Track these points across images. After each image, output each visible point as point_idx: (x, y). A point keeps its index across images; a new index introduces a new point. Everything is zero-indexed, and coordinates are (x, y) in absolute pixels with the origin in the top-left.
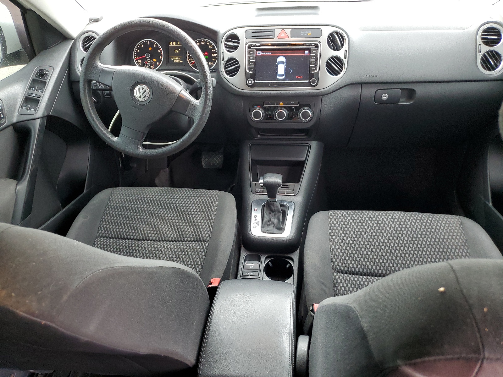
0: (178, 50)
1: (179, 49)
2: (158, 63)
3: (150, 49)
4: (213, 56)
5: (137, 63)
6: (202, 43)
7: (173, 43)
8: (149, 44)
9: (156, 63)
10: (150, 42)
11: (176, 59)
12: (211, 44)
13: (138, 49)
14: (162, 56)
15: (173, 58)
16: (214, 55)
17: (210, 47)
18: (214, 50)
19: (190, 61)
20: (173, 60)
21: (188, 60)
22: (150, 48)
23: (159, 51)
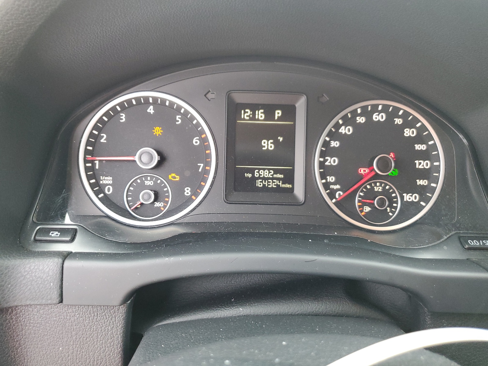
0: (276, 142)
1: (281, 139)
2: (188, 191)
3: (158, 131)
4: (421, 167)
5: (92, 186)
6: (376, 117)
7: (254, 114)
8: (151, 110)
9: (178, 188)
10: (159, 104)
11: (265, 174)
12: (410, 123)
13: (100, 130)
14: (208, 164)
15: (252, 171)
16: (422, 164)
17: (408, 133)
18: (423, 147)
19: (326, 186)
20: (254, 179)
21: (320, 182)
22: (158, 128)
23: (196, 141)
